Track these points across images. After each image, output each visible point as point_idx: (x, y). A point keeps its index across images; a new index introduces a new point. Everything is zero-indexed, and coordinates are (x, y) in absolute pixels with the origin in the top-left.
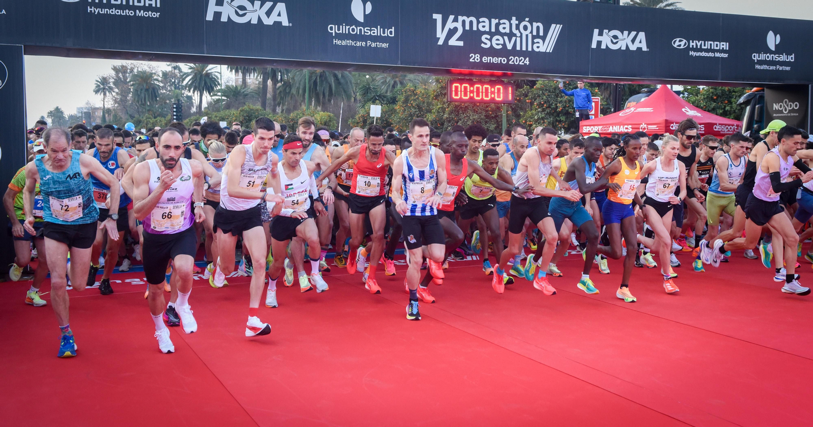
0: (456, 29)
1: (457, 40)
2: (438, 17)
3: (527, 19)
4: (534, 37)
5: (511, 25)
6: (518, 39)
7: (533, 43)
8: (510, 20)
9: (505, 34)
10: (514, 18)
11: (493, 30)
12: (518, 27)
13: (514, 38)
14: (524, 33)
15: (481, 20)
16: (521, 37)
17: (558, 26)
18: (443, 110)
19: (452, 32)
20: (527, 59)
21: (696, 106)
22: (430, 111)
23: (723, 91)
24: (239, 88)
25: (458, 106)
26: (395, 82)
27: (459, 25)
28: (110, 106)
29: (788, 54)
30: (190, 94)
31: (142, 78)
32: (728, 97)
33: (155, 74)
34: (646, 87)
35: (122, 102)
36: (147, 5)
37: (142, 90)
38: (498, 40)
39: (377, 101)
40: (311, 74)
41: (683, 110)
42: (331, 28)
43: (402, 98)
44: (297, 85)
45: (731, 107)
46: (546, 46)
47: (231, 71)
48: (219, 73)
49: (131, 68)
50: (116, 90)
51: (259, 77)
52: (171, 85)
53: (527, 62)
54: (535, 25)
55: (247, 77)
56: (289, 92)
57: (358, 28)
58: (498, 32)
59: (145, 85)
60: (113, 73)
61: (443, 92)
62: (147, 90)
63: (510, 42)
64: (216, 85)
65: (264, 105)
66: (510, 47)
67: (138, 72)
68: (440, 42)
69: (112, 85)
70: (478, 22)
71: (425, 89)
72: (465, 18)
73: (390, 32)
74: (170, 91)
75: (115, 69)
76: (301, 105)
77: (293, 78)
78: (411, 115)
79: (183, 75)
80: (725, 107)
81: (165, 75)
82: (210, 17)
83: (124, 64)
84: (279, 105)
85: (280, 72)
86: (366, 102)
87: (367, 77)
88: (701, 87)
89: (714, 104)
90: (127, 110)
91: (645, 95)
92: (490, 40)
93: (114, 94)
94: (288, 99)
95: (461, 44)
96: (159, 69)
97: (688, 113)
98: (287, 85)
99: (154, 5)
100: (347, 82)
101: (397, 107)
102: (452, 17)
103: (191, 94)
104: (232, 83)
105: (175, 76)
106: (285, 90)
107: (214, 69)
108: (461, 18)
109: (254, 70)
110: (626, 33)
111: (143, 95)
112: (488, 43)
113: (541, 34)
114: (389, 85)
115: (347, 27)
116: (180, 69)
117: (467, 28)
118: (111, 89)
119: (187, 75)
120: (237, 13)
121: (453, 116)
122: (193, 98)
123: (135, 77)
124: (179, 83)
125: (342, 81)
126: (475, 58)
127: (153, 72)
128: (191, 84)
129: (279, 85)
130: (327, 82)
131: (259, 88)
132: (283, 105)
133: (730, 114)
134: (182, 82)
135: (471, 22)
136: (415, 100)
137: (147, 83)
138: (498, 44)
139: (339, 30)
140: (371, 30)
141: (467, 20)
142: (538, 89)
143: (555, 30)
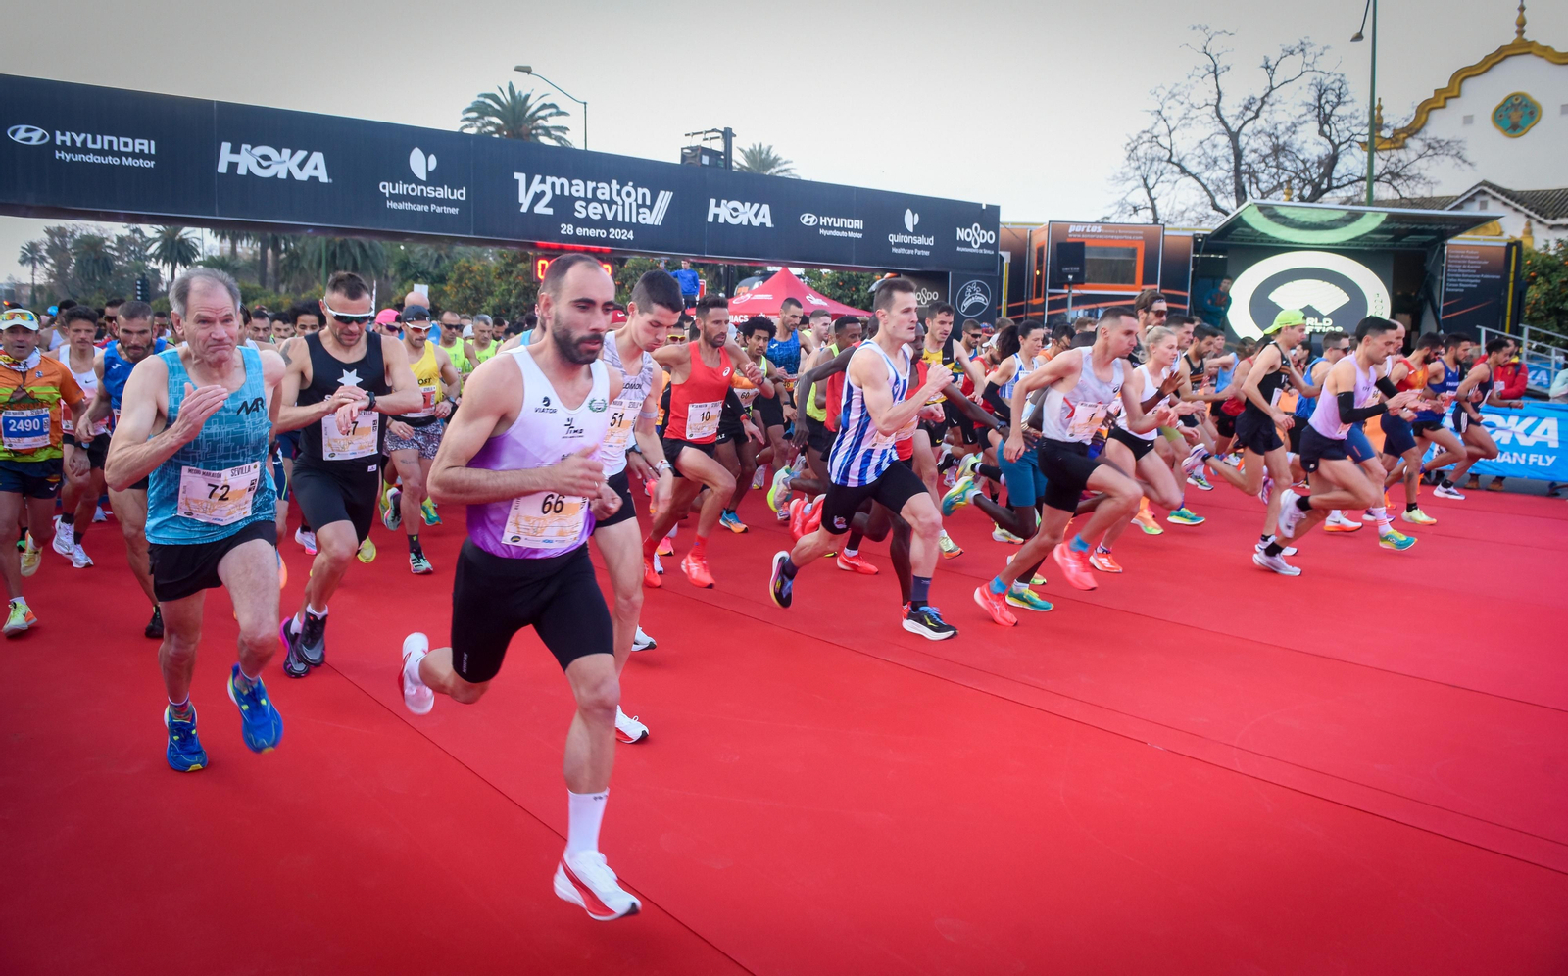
0: (543, 193)
1: (546, 206)
2: (520, 177)
3: (631, 184)
4: (639, 206)
5: (611, 190)
6: (620, 208)
7: (638, 213)
8: (609, 184)
9: (605, 201)
10: (615, 182)
11: (590, 196)
12: (619, 193)
13: (615, 207)
14: (628, 201)
15: (574, 182)
16: (623, 205)
17: (668, 193)
18: (509, 292)
19: (538, 197)
20: (631, 232)
21: (820, 292)
22: (491, 293)
23: (850, 276)
24: (227, 259)
25: (528, 288)
26: (440, 256)
27: (547, 188)
28: (42, 282)
29: (928, 236)
30: (156, 267)
31: (88, 244)
32: (854, 284)
33: (107, 239)
34: (759, 270)
35: (59, 275)
36: (137, 151)
37: (88, 260)
38: (595, 208)
39: (420, 280)
40: (328, 243)
41: (807, 297)
42: (384, 187)
43: (454, 276)
44: (309, 257)
45: (859, 296)
46: (654, 218)
47: (216, 236)
48: (199, 239)
49: (73, 231)
50: (51, 261)
51: (255, 246)
52: (129, 255)
53: (631, 236)
54: (641, 191)
55: (239, 245)
56: (297, 266)
57: (420, 188)
58: (595, 198)
59: (93, 255)
60: (46, 237)
61: (509, 270)
62: (96, 261)
63: (610, 210)
64: (195, 256)
65: (263, 283)
66: (610, 217)
67: (82, 236)
68: (524, 209)
69: (44, 253)
70: (571, 185)
71: (483, 265)
72: (554, 179)
73: (461, 194)
74: (127, 262)
75: (49, 232)
76: (313, 282)
77: (303, 249)
78: (466, 299)
79: (147, 242)
80: (852, 295)
81: (121, 240)
82: (222, 168)
83: (62, 225)
84: (283, 282)
85: (285, 239)
86: (404, 281)
87: (402, 247)
88: (824, 271)
89: (840, 292)
90: (67, 287)
91: (759, 278)
92: (586, 208)
93: (47, 265)
94: (296, 275)
95: (550, 211)
96: (113, 233)
97: (812, 302)
98: (293, 256)
99: (146, 151)
100: (376, 255)
101: (447, 288)
102: (538, 178)
103: (159, 266)
104: (216, 253)
105: (134, 242)
106: (291, 262)
107: (190, 233)
108: (549, 180)
109: (248, 237)
110: (747, 204)
111: (90, 268)
112: (583, 210)
113: (648, 202)
114: (432, 259)
115: (405, 186)
116: (141, 233)
117: (558, 192)
118: (43, 259)
119: (154, 240)
120: (259, 164)
121: (522, 300)
122: (161, 272)
123: (78, 243)
124: (140, 250)
125: (370, 252)
126: (567, 229)
127: (105, 236)
128: (160, 254)
129: (283, 256)
130: (350, 253)
131: (254, 260)
132: (289, 282)
133: (858, 304)
134: (147, 250)
135: (562, 185)
136: (470, 279)
137: (96, 252)
138: (595, 214)
139: (394, 189)
140: (435, 191)
141: (558, 182)
142: (629, 268)
143: (665, 198)
